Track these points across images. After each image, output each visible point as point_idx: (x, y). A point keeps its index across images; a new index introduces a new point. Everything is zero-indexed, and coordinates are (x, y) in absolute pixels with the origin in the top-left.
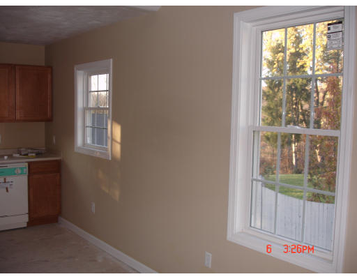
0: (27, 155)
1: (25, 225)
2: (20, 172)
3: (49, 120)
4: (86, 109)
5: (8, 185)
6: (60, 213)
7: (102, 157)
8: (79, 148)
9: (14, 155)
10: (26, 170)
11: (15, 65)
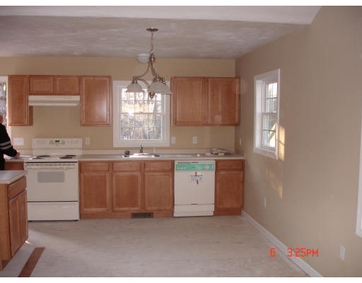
0: (217, 154)
1: (212, 214)
2: (208, 168)
3: (237, 125)
4: (263, 114)
5: (198, 178)
6: (242, 207)
7: (272, 157)
8: (257, 149)
9: (207, 154)
10: (214, 167)
11: (208, 78)
